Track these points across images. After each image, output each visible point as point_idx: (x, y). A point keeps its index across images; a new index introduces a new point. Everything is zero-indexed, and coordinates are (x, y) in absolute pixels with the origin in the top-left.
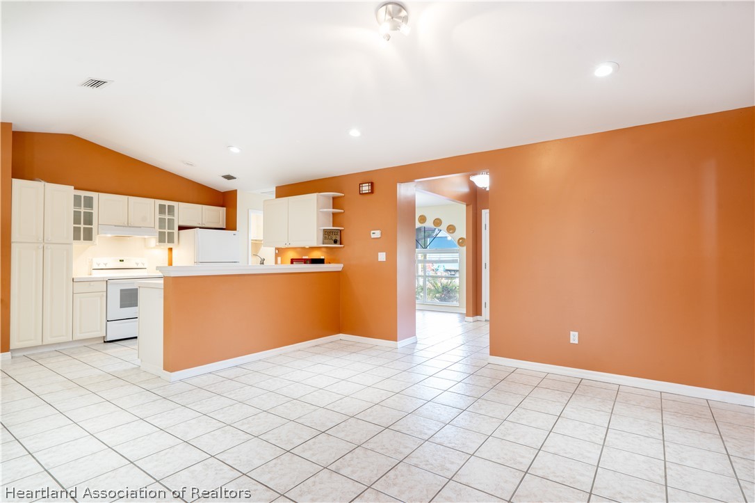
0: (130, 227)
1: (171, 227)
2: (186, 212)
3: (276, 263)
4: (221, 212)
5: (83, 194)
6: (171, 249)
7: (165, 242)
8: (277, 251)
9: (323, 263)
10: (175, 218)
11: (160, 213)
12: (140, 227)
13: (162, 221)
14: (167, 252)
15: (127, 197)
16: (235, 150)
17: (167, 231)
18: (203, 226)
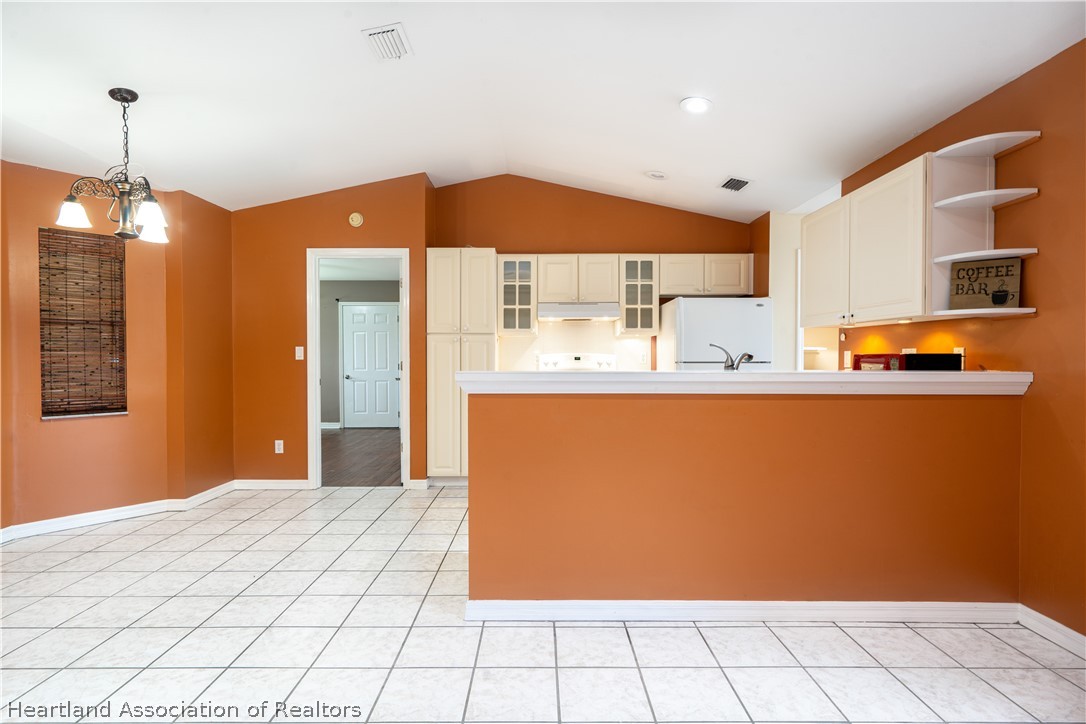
0: (581, 303)
1: (648, 299)
2: (672, 270)
3: (841, 366)
4: (742, 262)
5: (517, 258)
6: (654, 338)
7: (636, 326)
8: (843, 337)
9: (958, 368)
10: (654, 283)
11: (627, 277)
12: (596, 303)
13: (631, 290)
14: (648, 343)
15: (576, 255)
16: (697, 106)
17: (639, 306)
18: (707, 293)
